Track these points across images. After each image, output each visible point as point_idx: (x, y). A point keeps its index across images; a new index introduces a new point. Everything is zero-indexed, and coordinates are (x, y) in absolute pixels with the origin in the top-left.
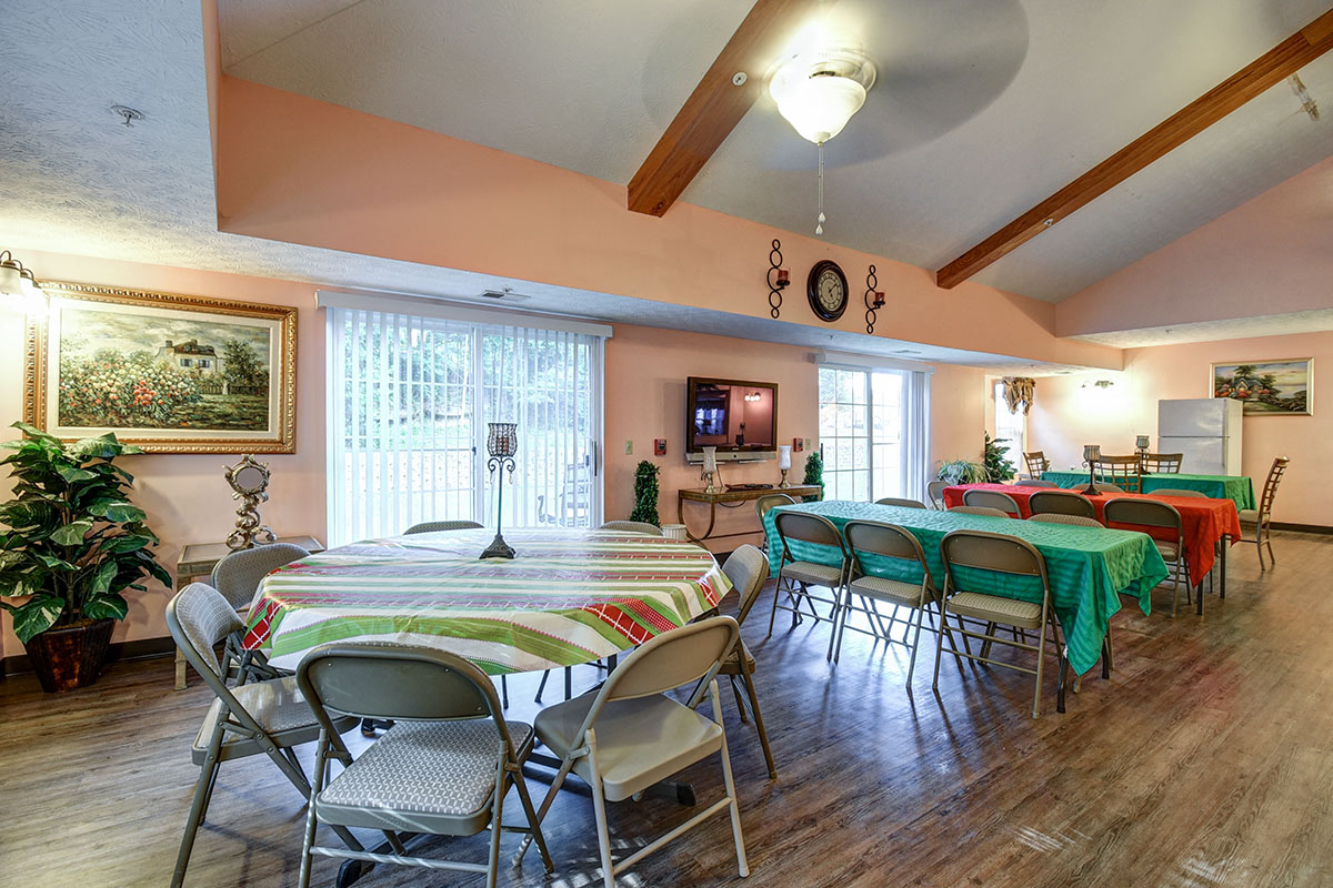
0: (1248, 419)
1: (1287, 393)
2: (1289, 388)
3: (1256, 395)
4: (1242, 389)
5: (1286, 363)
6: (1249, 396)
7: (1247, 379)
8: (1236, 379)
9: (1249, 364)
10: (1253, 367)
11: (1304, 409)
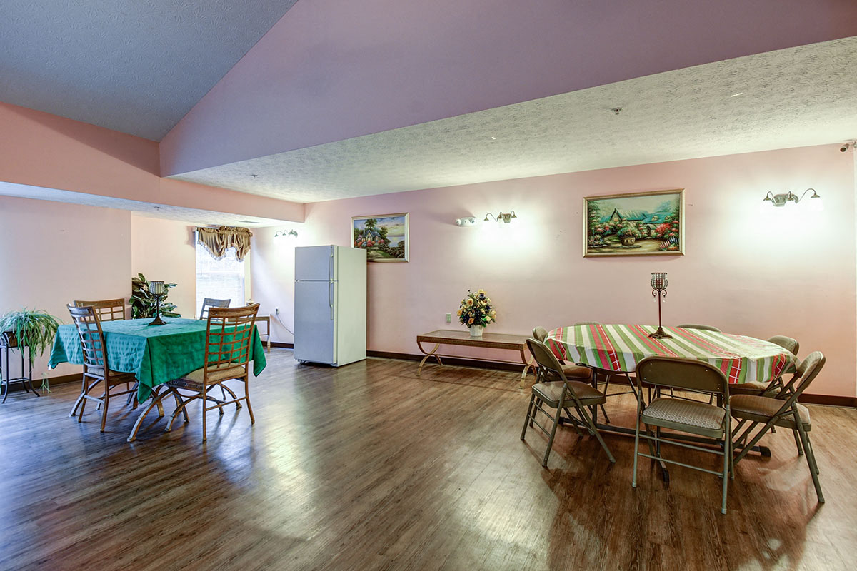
0: (371, 264)
1: (394, 243)
2: (395, 238)
3: (377, 244)
4: (369, 239)
5: (393, 217)
6: (373, 245)
7: (372, 230)
8: (366, 230)
9: (373, 218)
10: (375, 220)
11: (403, 257)
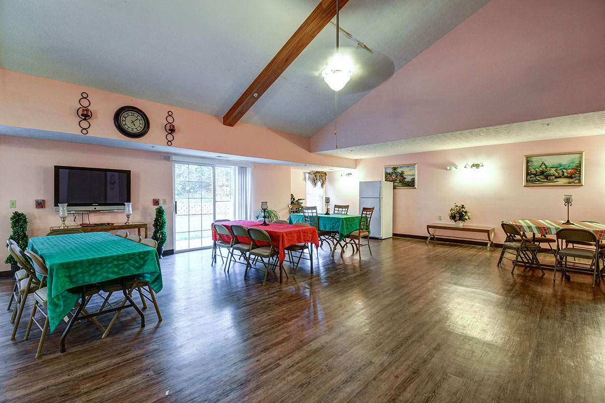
0: (395, 190)
1: (408, 179)
2: (409, 177)
3: (398, 180)
4: (394, 177)
5: (408, 166)
6: (396, 180)
7: (396, 173)
8: (392, 173)
10: (397, 167)
11: (414, 186)
